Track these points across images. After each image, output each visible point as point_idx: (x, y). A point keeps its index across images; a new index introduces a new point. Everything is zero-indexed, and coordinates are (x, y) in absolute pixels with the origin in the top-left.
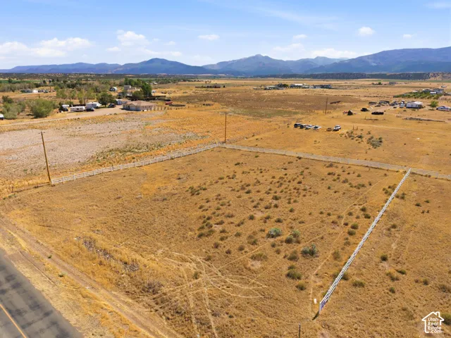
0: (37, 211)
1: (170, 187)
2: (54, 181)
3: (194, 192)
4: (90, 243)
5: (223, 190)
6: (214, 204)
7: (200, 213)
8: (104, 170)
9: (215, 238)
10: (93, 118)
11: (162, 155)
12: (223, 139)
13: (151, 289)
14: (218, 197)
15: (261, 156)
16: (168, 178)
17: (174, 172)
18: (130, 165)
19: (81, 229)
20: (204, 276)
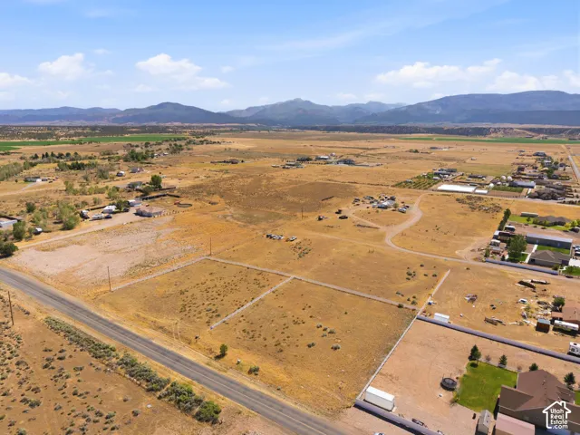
0: (110, 304)
1: (171, 290)
2: (112, 289)
3: (182, 293)
4: (138, 316)
5: (196, 292)
6: (189, 298)
7: (182, 303)
8: (137, 281)
9: (186, 313)
10: (114, 228)
11: (167, 269)
12: (209, 253)
13: (161, 328)
14: (193, 295)
15: (227, 267)
16: (170, 284)
17: (174, 280)
18: (149, 277)
19: (132, 311)
20: (179, 324)
